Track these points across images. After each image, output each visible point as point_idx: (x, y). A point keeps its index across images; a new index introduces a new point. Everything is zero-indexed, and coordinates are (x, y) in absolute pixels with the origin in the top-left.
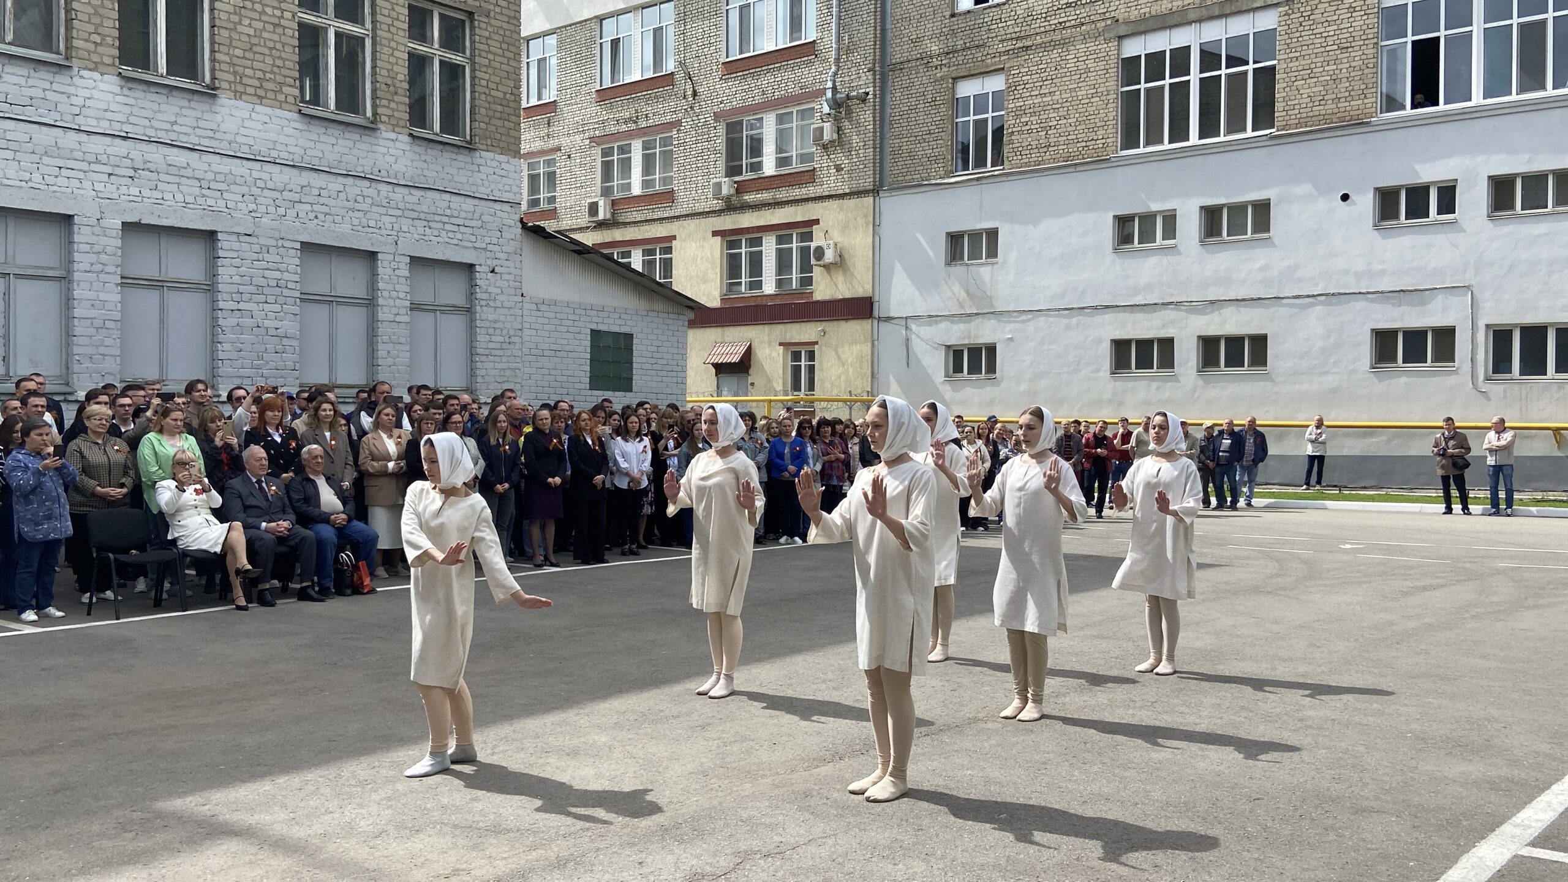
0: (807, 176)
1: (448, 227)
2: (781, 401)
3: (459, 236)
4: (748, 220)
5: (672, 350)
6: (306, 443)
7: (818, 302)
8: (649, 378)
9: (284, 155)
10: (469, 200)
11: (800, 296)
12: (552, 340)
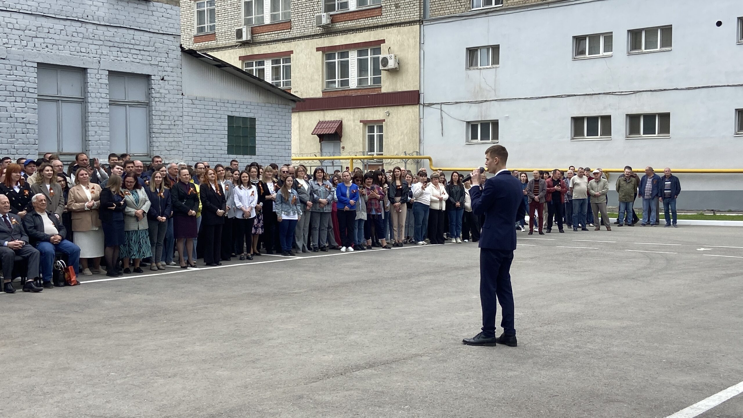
0: (377, 11)
1: (133, 51)
2: (360, 159)
3: (140, 57)
4: (339, 40)
5: (281, 128)
6: (35, 193)
7: (384, 94)
8: (267, 146)
9: (25, 7)
10: (146, 34)
11: (373, 90)
12: (203, 123)
